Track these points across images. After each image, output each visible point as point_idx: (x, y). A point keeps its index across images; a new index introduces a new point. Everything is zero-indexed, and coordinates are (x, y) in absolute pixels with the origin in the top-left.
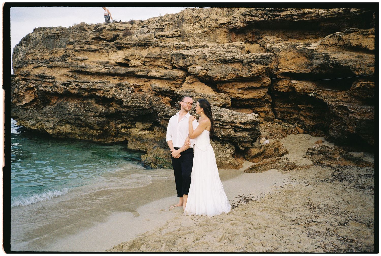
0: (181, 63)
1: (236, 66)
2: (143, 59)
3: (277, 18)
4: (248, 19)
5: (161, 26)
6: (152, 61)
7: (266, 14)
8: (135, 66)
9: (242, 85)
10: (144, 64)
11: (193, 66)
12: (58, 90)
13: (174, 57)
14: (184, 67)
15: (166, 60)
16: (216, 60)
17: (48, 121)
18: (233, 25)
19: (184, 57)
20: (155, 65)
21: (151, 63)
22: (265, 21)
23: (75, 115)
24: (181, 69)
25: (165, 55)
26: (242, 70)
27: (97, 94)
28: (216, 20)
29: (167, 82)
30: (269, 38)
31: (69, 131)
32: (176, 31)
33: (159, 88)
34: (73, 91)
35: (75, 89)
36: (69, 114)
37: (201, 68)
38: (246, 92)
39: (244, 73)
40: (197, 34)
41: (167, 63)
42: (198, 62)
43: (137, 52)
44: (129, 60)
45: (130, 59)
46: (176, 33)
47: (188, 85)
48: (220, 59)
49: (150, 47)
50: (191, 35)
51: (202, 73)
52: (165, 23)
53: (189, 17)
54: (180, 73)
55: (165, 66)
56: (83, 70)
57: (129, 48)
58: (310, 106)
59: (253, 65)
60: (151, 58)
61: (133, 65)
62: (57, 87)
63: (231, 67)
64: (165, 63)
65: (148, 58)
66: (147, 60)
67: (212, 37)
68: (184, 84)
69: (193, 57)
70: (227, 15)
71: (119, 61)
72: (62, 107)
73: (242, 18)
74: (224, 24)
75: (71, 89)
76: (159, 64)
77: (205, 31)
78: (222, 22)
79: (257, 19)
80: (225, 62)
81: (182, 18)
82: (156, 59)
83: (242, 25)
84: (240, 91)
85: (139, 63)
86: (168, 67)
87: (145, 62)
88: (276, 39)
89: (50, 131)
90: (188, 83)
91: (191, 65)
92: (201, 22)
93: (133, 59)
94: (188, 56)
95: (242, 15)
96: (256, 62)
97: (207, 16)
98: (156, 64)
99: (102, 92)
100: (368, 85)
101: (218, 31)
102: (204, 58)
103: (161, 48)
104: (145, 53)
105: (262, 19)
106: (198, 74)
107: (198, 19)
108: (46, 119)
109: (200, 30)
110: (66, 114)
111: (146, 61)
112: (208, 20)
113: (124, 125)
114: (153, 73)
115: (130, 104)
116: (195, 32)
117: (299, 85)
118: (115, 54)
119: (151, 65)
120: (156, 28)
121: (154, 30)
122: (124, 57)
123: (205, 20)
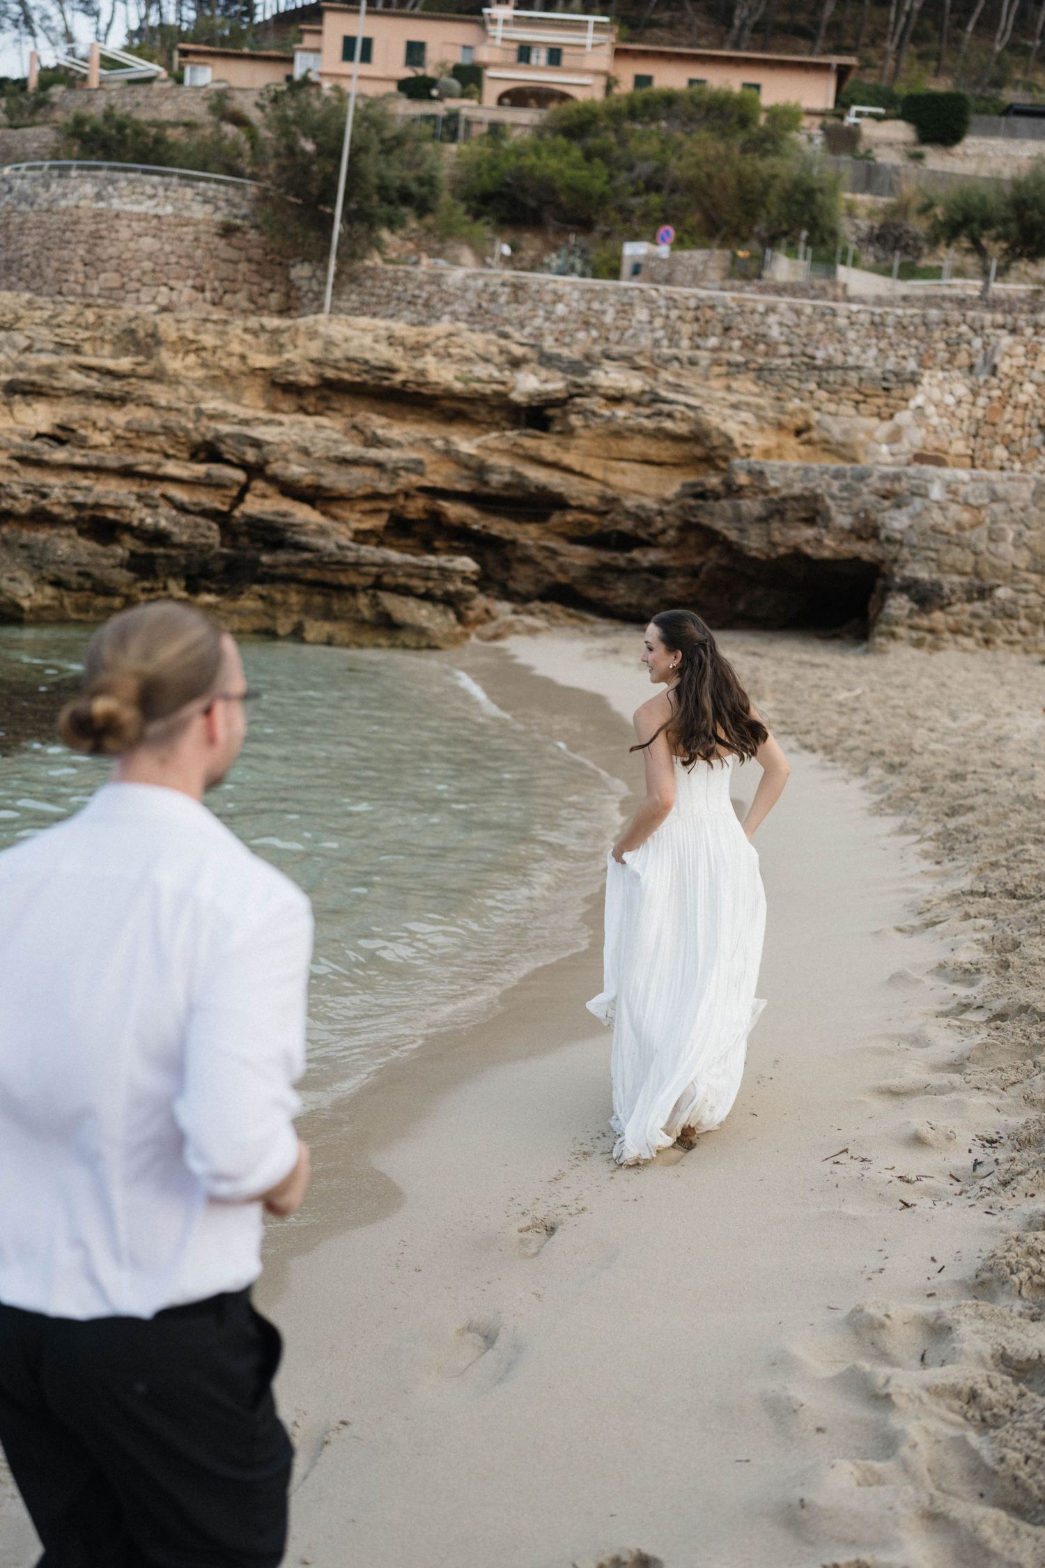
0: (251, 455)
1: (368, 472)
2: (119, 432)
3: (386, 383)
4: (330, 373)
5: (73, 339)
6: (138, 437)
7: (366, 372)
8: (95, 447)
9: (367, 506)
10: (112, 445)
11: (280, 463)
12: (17, 505)
13: (229, 441)
14: (257, 463)
15: (183, 440)
16: (328, 458)
17: (12, 580)
18: (291, 378)
19: (257, 444)
20: (142, 448)
21: (134, 442)
22: (363, 384)
23: (76, 564)
24: (243, 466)
25: (184, 429)
26: (380, 480)
27: (111, 515)
28: (243, 357)
29: (204, 490)
30: (374, 417)
31: (47, 602)
32: (139, 364)
33: (196, 504)
34: (57, 510)
35: (59, 503)
36: (63, 562)
37: (303, 470)
38: (364, 518)
39: (384, 486)
40: (194, 380)
41: (181, 447)
42: (293, 456)
43: (99, 413)
44: (73, 431)
45: (75, 426)
46: (141, 370)
47: (258, 501)
48: (336, 457)
49: (131, 407)
50: (181, 379)
51: (308, 480)
52: (84, 334)
53: (173, 335)
54: (240, 475)
55: (171, 452)
56: (34, 456)
57: (58, 397)
58: (456, 544)
59: (402, 473)
60: (137, 432)
61: (92, 443)
62: (14, 497)
63: (356, 472)
64: (172, 447)
65: (131, 431)
66: (128, 435)
67: (230, 391)
68: (249, 497)
69: (278, 444)
70: (269, 352)
71: (44, 428)
72: (24, 547)
73: (312, 368)
74: (263, 369)
75: (52, 504)
76: (155, 447)
77: (215, 377)
78: (258, 365)
79: (346, 376)
80: (344, 462)
81: (153, 335)
82: (153, 434)
83: (312, 381)
84: (358, 516)
85: (104, 439)
86: (179, 454)
87: (117, 437)
88: (383, 420)
89: (26, 604)
90: (264, 496)
91: (277, 460)
92: (204, 354)
93: (85, 427)
94: (268, 443)
95: (312, 361)
96: (407, 469)
97: (219, 343)
98: (146, 444)
99: (127, 512)
100: (586, 520)
101: (244, 381)
102: (305, 452)
103: (163, 412)
104: (120, 417)
105: (358, 379)
106: (299, 481)
107: (194, 346)
108: (9, 575)
109: (200, 373)
110: (55, 562)
111: (123, 438)
112: (220, 353)
113: (147, 584)
114: (171, 468)
115: (185, 538)
116: (190, 374)
117: (454, 511)
118: (29, 411)
119: (130, 446)
120: (57, 343)
121: (51, 346)
122: (57, 421)
123: (214, 352)
